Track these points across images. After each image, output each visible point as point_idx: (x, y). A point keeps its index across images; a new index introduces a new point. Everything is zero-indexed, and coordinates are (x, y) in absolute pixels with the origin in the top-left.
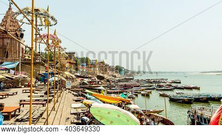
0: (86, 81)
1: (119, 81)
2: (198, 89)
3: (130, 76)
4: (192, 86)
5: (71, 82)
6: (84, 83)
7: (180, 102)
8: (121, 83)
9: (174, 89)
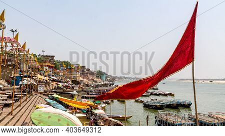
0: (61, 85)
1: (98, 86)
2: (172, 95)
3: (111, 81)
4: (167, 93)
5: (44, 86)
6: (59, 88)
7: (152, 108)
8: (100, 88)
9: (150, 95)
